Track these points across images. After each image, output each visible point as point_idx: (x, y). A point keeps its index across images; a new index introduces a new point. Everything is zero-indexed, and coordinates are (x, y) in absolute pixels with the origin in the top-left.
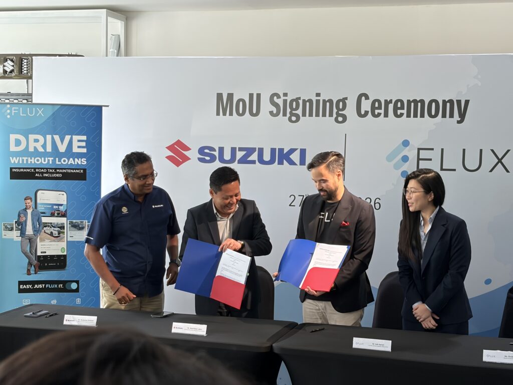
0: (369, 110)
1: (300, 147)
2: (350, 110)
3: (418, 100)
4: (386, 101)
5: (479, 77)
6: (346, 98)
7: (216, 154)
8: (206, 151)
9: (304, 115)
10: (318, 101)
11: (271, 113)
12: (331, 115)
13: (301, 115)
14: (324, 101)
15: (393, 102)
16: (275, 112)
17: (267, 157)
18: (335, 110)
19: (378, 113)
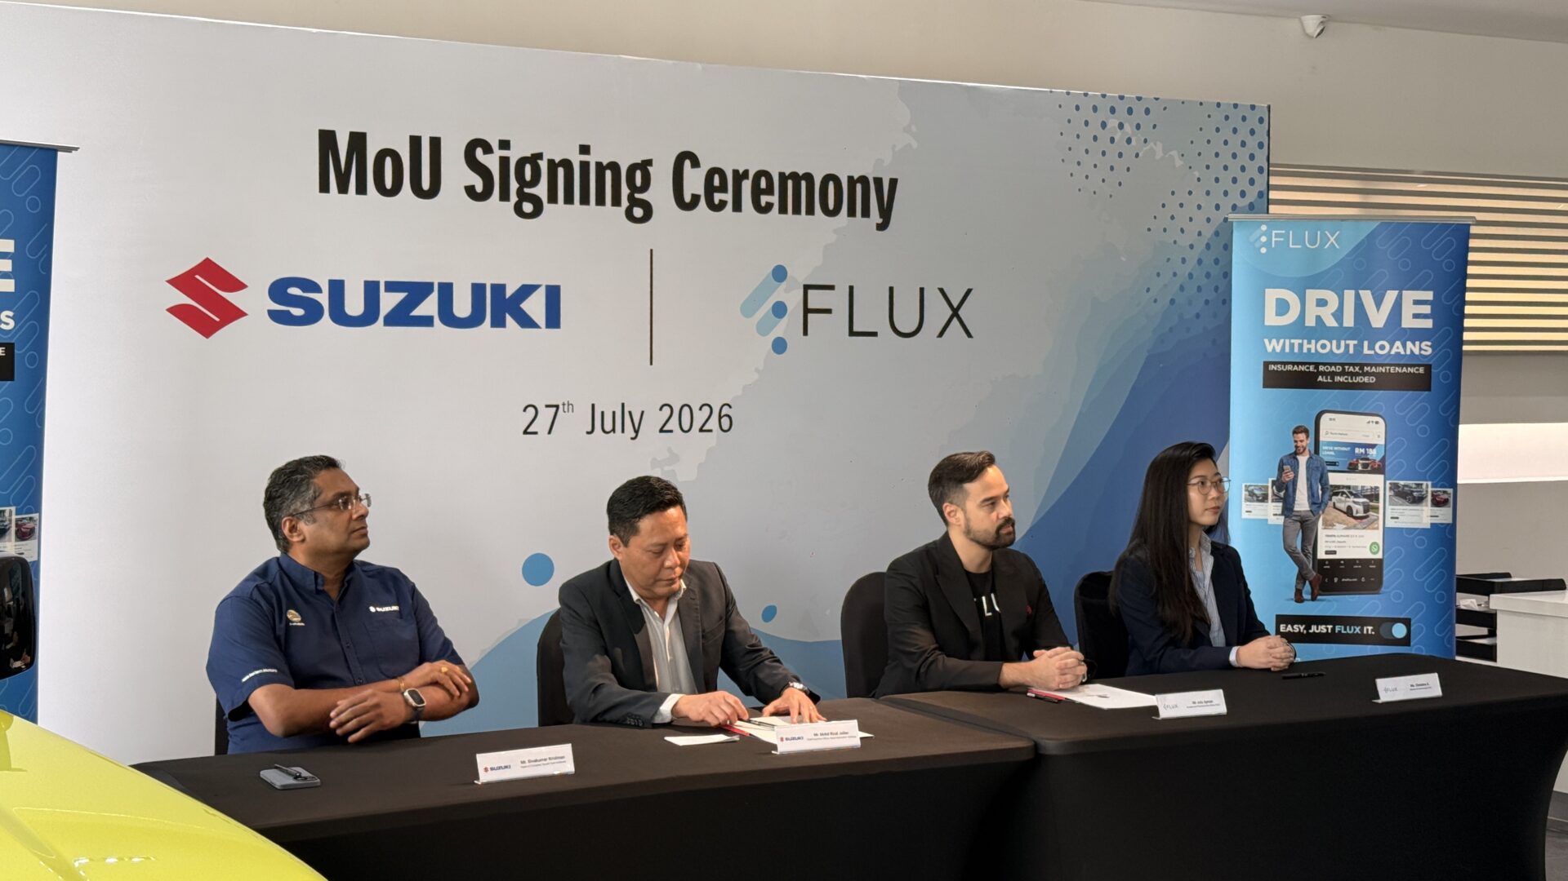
0: (701, 191)
1: (545, 281)
2: (660, 193)
3: (801, 174)
4: (736, 172)
5: (914, 129)
6: (649, 162)
7: (323, 298)
8: (294, 291)
9: (553, 199)
10: (585, 166)
11: (470, 191)
12: (616, 202)
13: (544, 197)
14: (599, 165)
15: (751, 175)
16: (479, 188)
17: (462, 306)
18: (625, 191)
19: (720, 201)
